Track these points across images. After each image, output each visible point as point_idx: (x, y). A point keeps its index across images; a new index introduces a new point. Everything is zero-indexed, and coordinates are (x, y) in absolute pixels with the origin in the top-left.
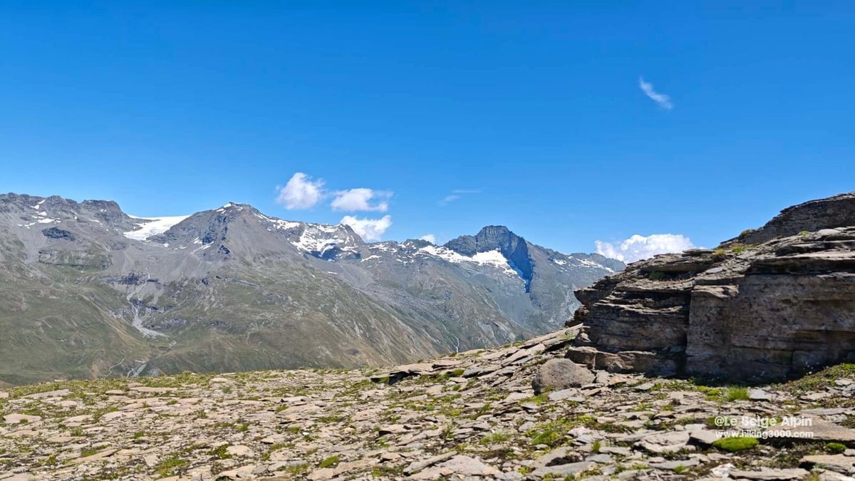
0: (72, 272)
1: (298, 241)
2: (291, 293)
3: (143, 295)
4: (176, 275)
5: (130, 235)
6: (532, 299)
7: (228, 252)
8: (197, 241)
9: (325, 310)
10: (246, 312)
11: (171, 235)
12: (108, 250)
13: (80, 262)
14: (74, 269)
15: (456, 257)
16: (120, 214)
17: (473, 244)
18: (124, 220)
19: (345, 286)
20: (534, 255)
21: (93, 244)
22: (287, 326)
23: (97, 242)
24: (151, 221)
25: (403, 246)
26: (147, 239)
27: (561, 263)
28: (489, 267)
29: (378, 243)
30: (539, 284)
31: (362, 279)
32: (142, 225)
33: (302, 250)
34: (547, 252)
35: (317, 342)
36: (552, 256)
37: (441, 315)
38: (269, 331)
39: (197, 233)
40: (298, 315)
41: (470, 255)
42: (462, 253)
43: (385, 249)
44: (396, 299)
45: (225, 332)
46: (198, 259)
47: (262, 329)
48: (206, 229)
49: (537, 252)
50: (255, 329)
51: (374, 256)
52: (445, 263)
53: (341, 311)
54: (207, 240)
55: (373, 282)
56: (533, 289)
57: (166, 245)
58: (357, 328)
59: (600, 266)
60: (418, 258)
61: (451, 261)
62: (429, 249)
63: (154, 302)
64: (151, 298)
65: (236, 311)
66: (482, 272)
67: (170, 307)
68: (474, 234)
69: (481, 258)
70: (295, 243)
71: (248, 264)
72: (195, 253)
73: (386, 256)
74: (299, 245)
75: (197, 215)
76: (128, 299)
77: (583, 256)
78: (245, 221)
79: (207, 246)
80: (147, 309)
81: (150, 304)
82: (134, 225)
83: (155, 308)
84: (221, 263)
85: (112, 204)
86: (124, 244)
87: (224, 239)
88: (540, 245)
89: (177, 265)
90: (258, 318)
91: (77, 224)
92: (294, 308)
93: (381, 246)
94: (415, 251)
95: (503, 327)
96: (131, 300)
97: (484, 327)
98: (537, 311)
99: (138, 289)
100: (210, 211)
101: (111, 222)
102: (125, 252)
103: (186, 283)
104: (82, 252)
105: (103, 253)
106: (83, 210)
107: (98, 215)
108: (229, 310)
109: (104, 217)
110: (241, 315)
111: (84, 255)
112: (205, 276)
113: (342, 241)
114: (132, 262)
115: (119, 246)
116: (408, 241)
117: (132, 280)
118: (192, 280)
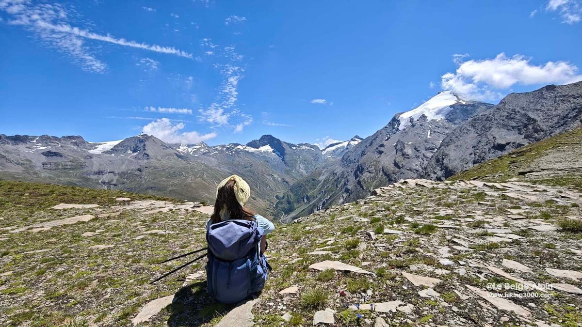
0: (65, 172)
1: (179, 148)
2: (184, 171)
3: (107, 179)
4: (123, 168)
5: (91, 152)
6: (285, 163)
7: (148, 155)
8: (129, 152)
9: (200, 177)
10: (164, 181)
11: (115, 150)
12: (83, 160)
13: (69, 167)
14: (66, 170)
15: (252, 150)
16: (84, 142)
17: (258, 143)
18: (87, 145)
19: (206, 166)
20: (284, 146)
21: (74, 157)
22: (185, 185)
23: (75, 156)
24: (102, 144)
25: (228, 147)
26: (102, 153)
27: (294, 148)
28: (266, 152)
29: (217, 146)
30: (287, 158)
31: (213, 162)
32: (97, 146)
33: (182, 152)
34: (288, 144)
35: (200, 191)
36: (291, 145)
37: (249, 174)
38: (178, 188)
39: (129, 148)
40: (189, 180)
41: (257, 148)
42: (254, 148)
43: (220, 148)
44: (229, 169)
45: (156, 191)
46: (133, 160)
47: (174, 188)
48: (133, 146)
49: (285, 144)
50: (171, 188)
51: (216, 152)
52: (248, 152)
53: (207, 176)
54: (134, 151)
55: (218, 163)
56: (286, 160)
57: (113, 155)
58: (216, 183)
59: (309, 148)
60: (236, 151)
61: (250, 151)
62: (239, 147)
63: (114, 182)
64: (112, 180)
65: (159, 181)
66: (264, 154)
67: (124, 183)
68: (258, 138)
69: (263, 149)
70: (178, 149)
71: (160, 160)
72: (130, 157)
73: (221, 151)
74: (180, 150)
75: (127, 140)
76: (100, 182)
77: (302, 145)
78: (154, 141)
79: (136, 154)
80: (111, 186)
81: (112, 183)
82: (93, 147)
83: (115, 185)
84: (146, 161)
85: (78, 137)
86: (91, 156)
87: (144, 150)
88: (285, 141)
89: (123, 164)
90: (171, 183)
91: (61, 148)
92: (187, 177)
93: (218, 147)
94: (234, 148)
95: (275, 176)
96: (101, 182)
97: (268, 177)
98: (288, 168)
99: (104, 176)
100: (134, 137)
101: (80, 146)
102: (93, 160)
103: (129, 171)
104: (68, 162)
105: (80, 162)
106: (62, 141)
107: (72, 143)
108: (155, 181)
109: (76, 144)
110: (162, 183)
111: (70, 163)
112: (139, 167)
113: (200, 147)
114: (98, 164)
115: (88, 157)
116: (230, 144)
117: (100, 173)
118: (132, 170)
